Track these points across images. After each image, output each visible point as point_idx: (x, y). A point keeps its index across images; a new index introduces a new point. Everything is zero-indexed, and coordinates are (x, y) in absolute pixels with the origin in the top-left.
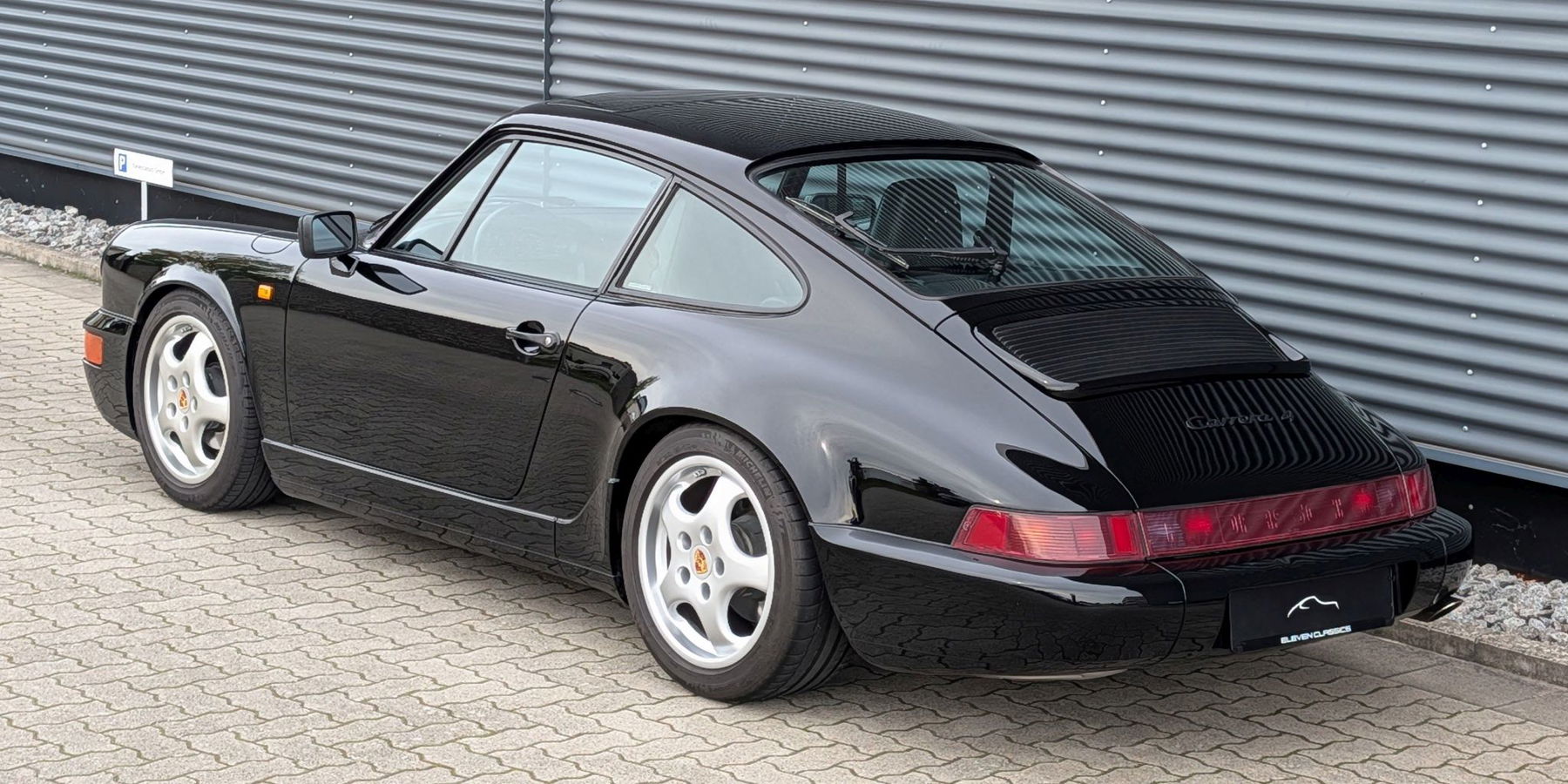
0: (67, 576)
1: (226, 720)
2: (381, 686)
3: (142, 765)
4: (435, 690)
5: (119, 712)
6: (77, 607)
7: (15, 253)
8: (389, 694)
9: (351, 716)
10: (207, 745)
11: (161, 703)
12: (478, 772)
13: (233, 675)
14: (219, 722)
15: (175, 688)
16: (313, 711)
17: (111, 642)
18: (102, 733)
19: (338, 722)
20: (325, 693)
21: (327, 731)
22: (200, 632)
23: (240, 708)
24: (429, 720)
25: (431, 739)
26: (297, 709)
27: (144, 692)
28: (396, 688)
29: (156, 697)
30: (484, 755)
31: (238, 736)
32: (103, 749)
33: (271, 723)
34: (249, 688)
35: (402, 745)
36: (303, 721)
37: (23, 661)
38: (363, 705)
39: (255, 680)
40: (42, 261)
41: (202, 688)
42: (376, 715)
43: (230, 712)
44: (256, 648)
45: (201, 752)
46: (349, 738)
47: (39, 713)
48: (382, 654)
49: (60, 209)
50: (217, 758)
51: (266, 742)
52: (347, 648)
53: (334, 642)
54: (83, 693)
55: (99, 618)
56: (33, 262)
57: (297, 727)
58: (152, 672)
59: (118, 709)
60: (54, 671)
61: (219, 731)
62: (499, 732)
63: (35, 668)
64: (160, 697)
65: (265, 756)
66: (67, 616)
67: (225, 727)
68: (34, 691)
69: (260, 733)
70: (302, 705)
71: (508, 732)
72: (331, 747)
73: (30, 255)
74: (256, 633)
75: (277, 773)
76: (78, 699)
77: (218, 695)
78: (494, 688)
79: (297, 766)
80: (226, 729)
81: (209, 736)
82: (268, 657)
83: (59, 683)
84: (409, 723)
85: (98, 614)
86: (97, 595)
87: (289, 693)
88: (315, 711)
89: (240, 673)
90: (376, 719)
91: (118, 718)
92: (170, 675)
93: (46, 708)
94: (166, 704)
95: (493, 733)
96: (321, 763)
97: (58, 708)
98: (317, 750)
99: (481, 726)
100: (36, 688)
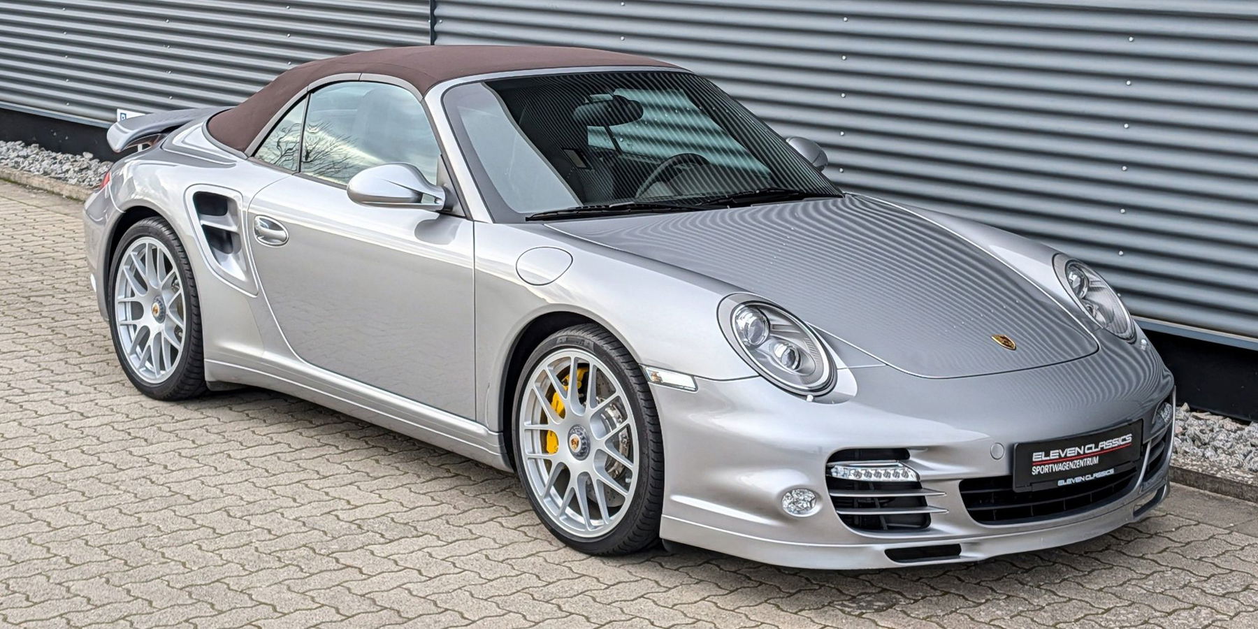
0: (76, 429)
1: (192, 535)
2: (308, 507)
3: (128, 571)
4: (349, 509)
5: (111, 531)
6: (83, 452)
7: (45, 188)
9: (285, 531)
10: (177, 555)
11: (142, 524)
12: (379, 571)
13: (197, 502)
14: (186, 537)
15: (154, 511)
16: (257, 527)
17: (107, 478)
18: (98, 547)
19: (275, 535)
20: (266, 513)
21: (267, 542)
22: (174, 469)
23: (203, 526)
24: (345, 532)
26: (245, 526)
27: (131, 515)
28: (319, 508)
29: (139, 519)
30: (384, 558)
31: (200, 548)
32: (99, 559)
33: (225, 537)
34: (209, 511)
35: (323, 552)
36: (249, 535)
37: (41, 494)
38: (295, 522)
39: (214, 505)
40: (65, 193)
41: (174, 511)
42: (304, 529)
43: (195, 529)
44: (215, 481)
45: (173, 560)
46: (283, 547)
47: (52, 533)
48: (310, 483)
49: (79, 154)
50: (184, 564)
51: (222, 552)
52: (283, 479)
53: (274, 475)
54: (85, 518)
55: (99, 460)
56: (59, 195)
57: (245, 540)
58: (138, 500)
59: (110, 529)
60: (64, 501)
61: (186, 544)
62: (396, 540)
63: (50, 499)
64: (143, 519)
65: (220, 563)
66: (76, 459)
67: (190, 540)
68: (48, 516)
69: (216, 545)
70: (249, 524)
71: (403, 540)
72: (270, 554)
73: (56, 190)
74: (216, 469)
75: (229, 574)
76: (80, 521)
77: (186, 517)
78: (391, 506)
79: (244, 569)
80: (191, 543)
81: (179, 548)
82: (224, 487)
83: (67, 509)
85: (99, 457)
86: (98, 442)
87: (239, 514)
89: (203, 500)
90: (303, 532)
91: (110, 536)
92: (151, 502)
93: (58, 529)
94: (148, 524)
95: (391, 541)
96: (262, 567)
97: (66, 529)
98: (259, 557)
99: (382, 536)
100: (50, 514)
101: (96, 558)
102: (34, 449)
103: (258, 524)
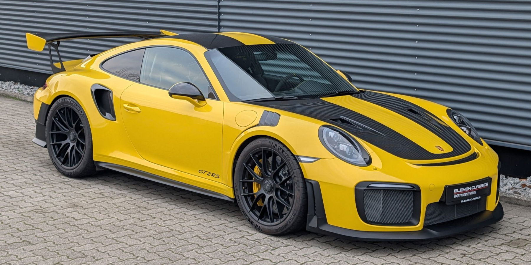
2: (232, 235)
5: (155, 246)
6: (122, 213)
8: (236, 237)
9: (229, 245)
10: (189, 256)
11: (166, 243)
13: (184, 233)
14: (189, 248)
15: (168, 238)
17: (139, 224)
18: (154, 253)
19: (226, 247)
24: (254, 245)
25: (258, 251)
27: (159, 239)
28: (237, 235)
29: (164, 241)
33: (205, 248)
35: (250, 253)
36: (215, 247)
41: (176, 237)
42: (236, 244)
47: (130, 248)
50: (194, 259)
57: (214, 249)
58: (158, 233)
60: (127, 234)
66: (120, 216)
67: (191, 249)
69: (203, 251)
72: (228, 254)
76: (139, 242)
77: (183, 240)
81: (188, 253)
83: (130, 238)
84: (248, 246)
85: (130, 216)
86: (126, 209)
87: (205, 238)
88: (216, 244)
92: (164, 234)
100: (124, 240)
101: (155, 258)
102: (100, 213)
103: (216, 242)
